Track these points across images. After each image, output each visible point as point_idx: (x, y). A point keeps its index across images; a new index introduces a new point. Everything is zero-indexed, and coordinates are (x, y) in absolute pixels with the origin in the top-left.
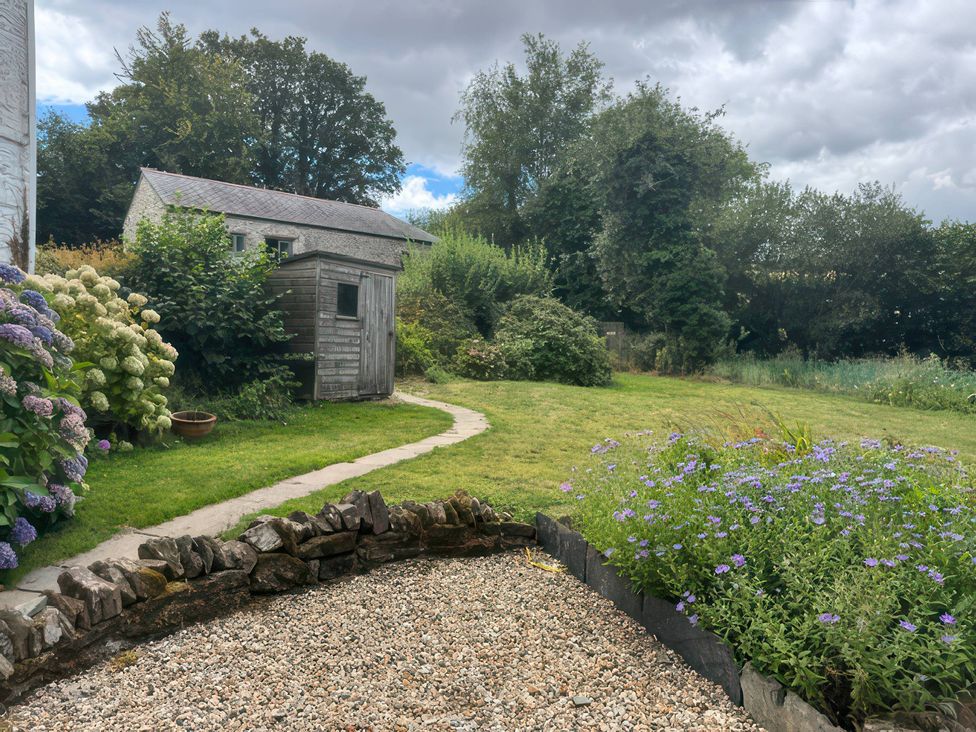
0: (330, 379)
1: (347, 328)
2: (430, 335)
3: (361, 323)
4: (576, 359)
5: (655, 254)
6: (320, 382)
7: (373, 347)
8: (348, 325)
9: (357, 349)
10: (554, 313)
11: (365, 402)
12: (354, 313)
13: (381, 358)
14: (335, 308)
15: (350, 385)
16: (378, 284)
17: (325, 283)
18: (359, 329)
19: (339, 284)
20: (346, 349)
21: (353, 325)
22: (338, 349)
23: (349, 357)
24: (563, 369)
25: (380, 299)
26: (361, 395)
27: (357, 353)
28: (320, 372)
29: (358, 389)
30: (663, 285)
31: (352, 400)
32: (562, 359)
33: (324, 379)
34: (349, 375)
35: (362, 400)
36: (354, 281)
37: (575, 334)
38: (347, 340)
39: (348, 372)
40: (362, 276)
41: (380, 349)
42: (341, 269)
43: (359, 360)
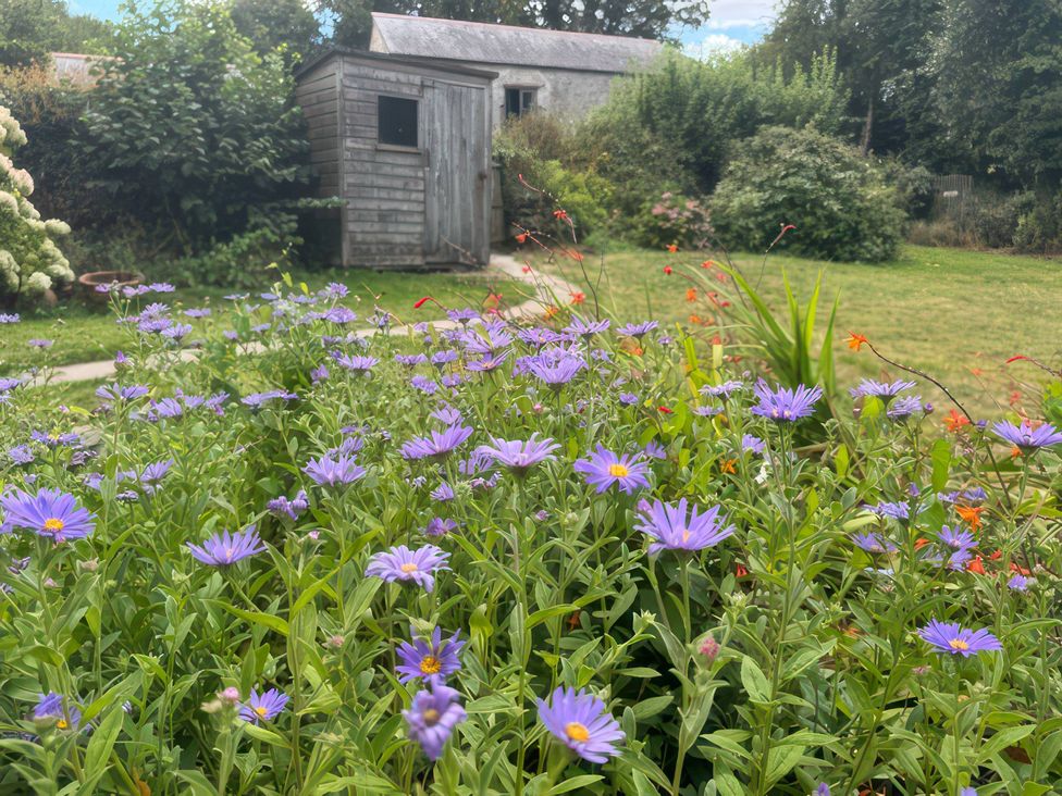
0: (369, 238)
1: (398, 163)
2: (610, 189)
3: (426, 158)
4: (831, 219)
5: (1027, 61)
6: (353, 242)
7: (450, 194)
8: (400, 160)
9: (421, 196)
10: (812, 151)
11: (438, 273)
12: (414, 142)
13: (464, 212)
14: (374, 133)
15: (409, 249)
16: (455, 99)
17: (353, 94)
18: (421, 167)
19: (380, 97)
20: (399, 195)
21: (410, 161)
22: (384, 194)
23: (405, 207)
24: (808, 235)
25: (461, 120)
26: (427, 263)
27: (418, 202)
28: (351, 227)
29: (424, 254)
30: (1035, 109)
31: (413, 270)
32: (808, 220)
33: (359, 238)
34: (406, 232)
35: (434, 271)
36: (408, 92)
37: (837, 184)
38: (399, 183)
39: (403, 228)
40: (423, 86)
41: (463, 199)
42: (382, 74)
43: (424, 213)
